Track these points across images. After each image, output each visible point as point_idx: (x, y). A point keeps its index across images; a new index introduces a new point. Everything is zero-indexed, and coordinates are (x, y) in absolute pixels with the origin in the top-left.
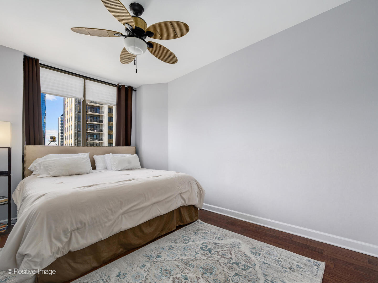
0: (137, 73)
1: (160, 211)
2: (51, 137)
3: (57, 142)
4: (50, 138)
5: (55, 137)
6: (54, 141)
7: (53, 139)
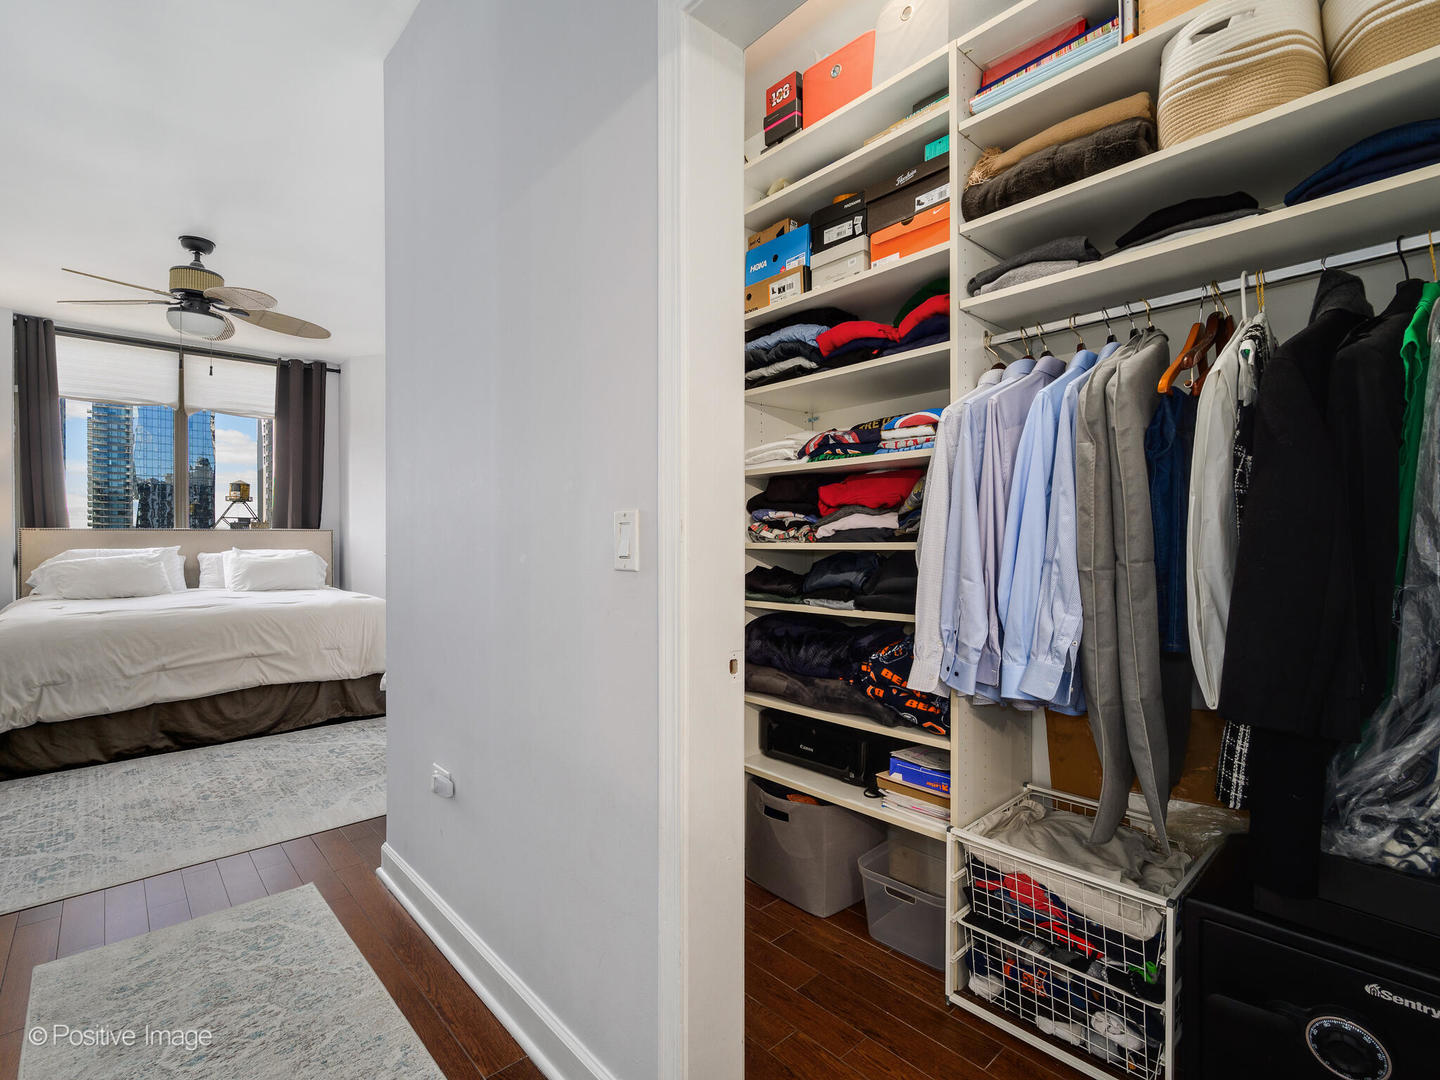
0: (211, 374)
1: (268, 675)
2: (232, 484)
3: (254, 505)
4: (229, 488)
5: (248, 485)
6: (244, 498)
7: (241, 492)
